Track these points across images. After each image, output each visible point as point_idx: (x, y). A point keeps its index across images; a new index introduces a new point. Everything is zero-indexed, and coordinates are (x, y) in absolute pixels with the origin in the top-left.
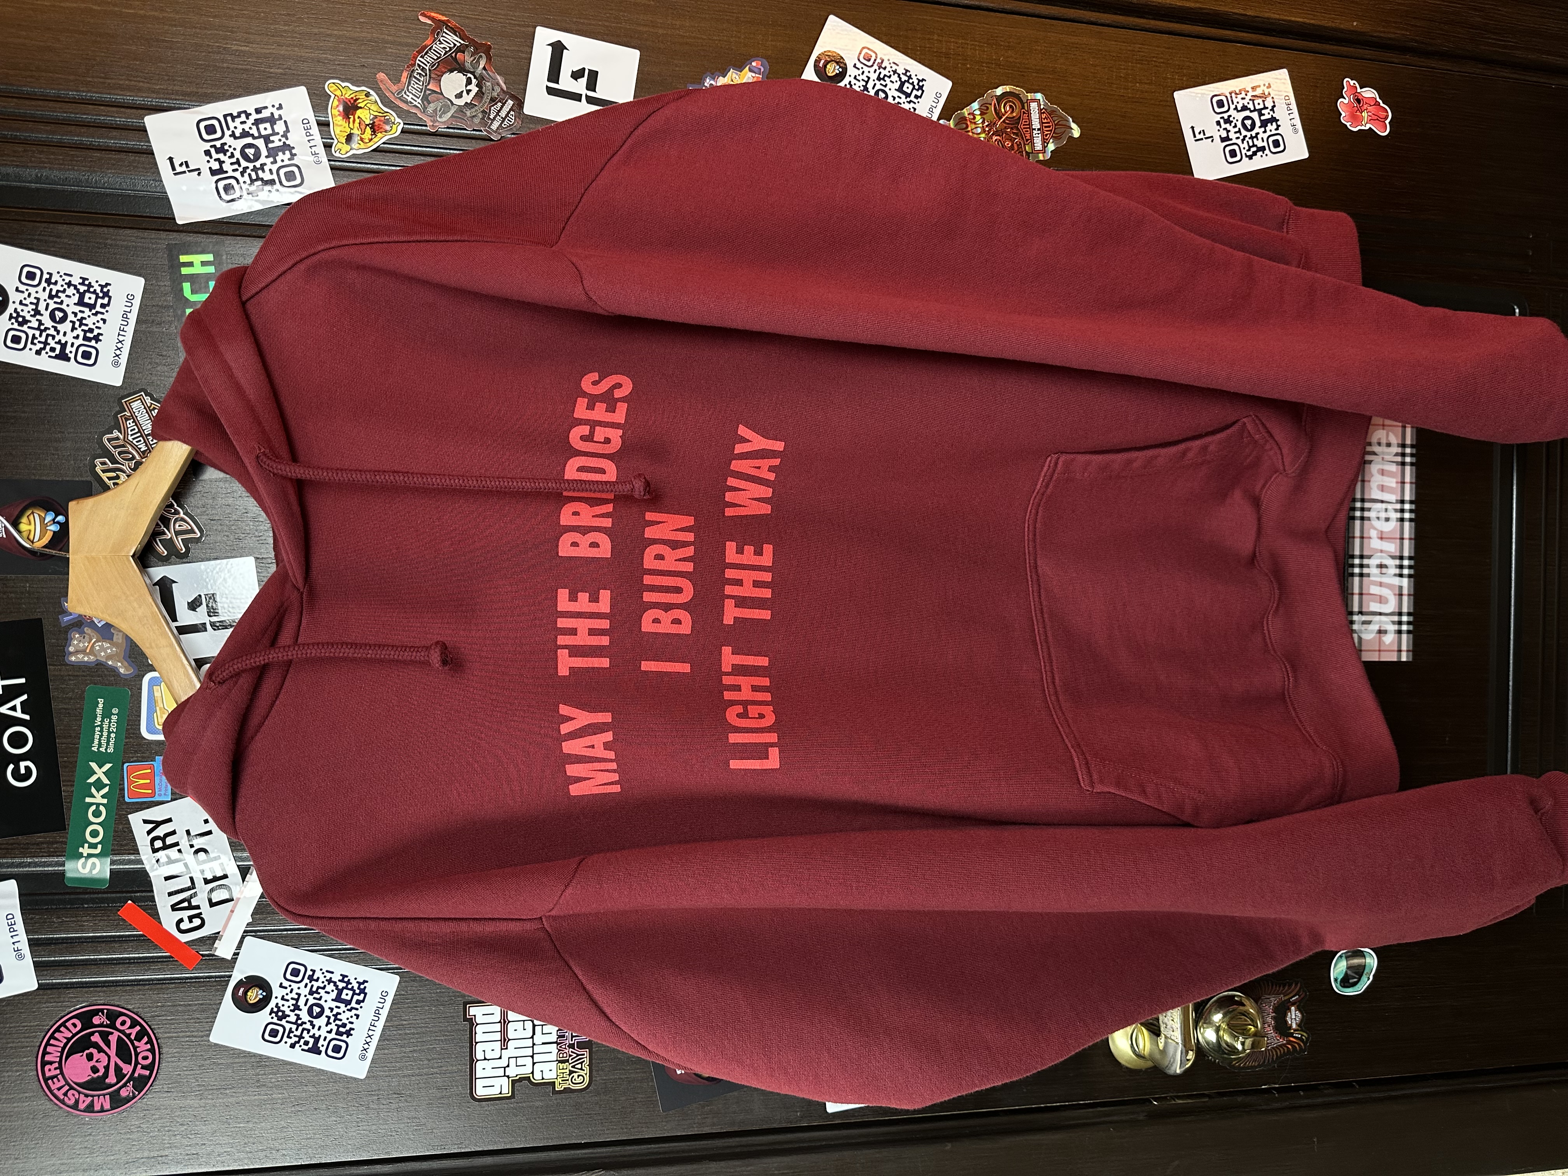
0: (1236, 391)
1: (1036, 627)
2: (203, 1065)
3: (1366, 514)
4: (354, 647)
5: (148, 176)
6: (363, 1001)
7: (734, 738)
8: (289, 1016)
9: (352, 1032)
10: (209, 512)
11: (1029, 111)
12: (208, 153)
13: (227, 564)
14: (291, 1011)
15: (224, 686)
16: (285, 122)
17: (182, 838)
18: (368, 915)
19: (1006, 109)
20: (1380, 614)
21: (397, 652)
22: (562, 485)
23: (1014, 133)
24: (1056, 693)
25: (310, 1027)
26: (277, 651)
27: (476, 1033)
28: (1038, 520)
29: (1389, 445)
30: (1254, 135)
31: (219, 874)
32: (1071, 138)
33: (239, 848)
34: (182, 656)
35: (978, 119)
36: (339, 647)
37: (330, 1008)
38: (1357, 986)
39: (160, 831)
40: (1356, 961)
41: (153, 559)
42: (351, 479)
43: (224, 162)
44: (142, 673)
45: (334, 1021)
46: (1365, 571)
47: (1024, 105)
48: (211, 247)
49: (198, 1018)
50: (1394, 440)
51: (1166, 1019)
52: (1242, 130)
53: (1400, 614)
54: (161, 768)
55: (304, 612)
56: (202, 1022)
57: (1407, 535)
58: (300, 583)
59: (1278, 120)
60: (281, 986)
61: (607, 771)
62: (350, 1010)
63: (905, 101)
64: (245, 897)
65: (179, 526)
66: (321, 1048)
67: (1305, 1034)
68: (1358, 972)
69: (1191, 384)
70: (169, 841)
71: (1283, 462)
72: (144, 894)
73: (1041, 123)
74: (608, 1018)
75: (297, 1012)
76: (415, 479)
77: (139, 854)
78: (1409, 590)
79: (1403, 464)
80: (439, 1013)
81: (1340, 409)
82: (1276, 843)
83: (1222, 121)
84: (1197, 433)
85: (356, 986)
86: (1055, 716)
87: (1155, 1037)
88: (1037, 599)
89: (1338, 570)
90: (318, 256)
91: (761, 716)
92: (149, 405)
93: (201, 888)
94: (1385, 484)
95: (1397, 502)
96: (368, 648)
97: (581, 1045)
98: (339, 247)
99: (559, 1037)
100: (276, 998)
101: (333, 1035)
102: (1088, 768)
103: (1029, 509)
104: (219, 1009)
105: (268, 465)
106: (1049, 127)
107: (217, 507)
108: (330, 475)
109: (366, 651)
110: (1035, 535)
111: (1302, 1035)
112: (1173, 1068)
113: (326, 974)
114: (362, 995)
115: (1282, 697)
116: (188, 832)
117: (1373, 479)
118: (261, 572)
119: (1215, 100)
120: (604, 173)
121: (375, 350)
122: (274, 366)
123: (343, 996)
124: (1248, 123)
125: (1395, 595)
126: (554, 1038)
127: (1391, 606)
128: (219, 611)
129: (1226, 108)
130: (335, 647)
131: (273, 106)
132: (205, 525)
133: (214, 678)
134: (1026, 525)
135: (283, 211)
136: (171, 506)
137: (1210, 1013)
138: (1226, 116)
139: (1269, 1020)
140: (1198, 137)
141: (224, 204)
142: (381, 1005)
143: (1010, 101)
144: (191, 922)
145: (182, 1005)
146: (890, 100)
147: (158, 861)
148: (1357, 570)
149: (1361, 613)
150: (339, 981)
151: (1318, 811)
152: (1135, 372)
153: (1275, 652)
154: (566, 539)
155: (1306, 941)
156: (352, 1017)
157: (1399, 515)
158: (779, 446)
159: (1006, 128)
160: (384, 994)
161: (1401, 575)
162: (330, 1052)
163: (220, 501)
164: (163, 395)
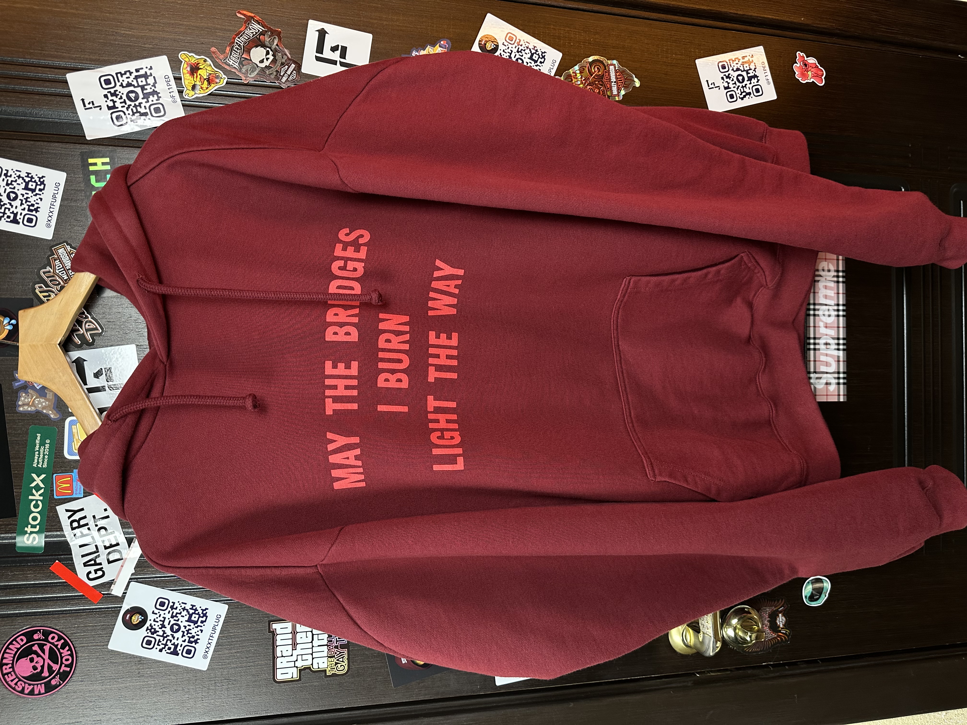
0: (736, 236)
1: (619, 382)
2: (104, 664)
3: (817, 313)
4: (198, 398)
5: (69, 110)
6: (205, 621)
7: (436, 452)
8: (158, 632)
9: (198, 641)
10: (107, 316)
11: (609, 71)
12: (106, 96)
13: (118, 349)
14: (159, 628)
15: (117, 422)
16: (154, 77)
17: (90, 521)
18: (208, 565)
19: (594, 70)
20: (827, 373)
21: (225, 400)
22: (327, 296)
23: (600, 84)
24: (632, 422)
25: (172, 639)
26: (150, 400)
27: (276, 640)
28: (619, 318)
29: (829, 271)
30: (744, 85)
31: (114, 543)
32: (635, 87)
33: (126, 526)
34: (90, 405)
35: (579, 76)
36: (189, 398)
37: (184, 626)
38: (819, 601)
39: (77, 517)
40: (818, 585)
41: (72, 346)
42: (196, 294)
43: (116, 102)
44: (65, 417)
45: (187, 634)
46: (817, 347)
47: (606, 68)
48: (108, 153)
49: (101, 634)
50: (832, 268)
51: (703, 622)
52: (737, 82)
53: (839, 373)
54: (77, 476)
55: (167, 377)
56: (103, 637)
57: (841, 325)
58: (165, 360)
59: (758, 77)
60: (153, 613)
61: (357, 473)
62: (197, 627)
63: (534, 65)
64: (130, 558)
65: (88, 326)
66: (179, 652)
67: (788, 631)
68: (818, 592)
69: (709, 232)
70: (82, 522)
71: (766, 280)
72: (66, 556)
73: (617, 78)
74: (359, 626)
75: (163, 629)
76: (236, 293)
77: (63, 531)
78: (843, 358)
79: (838, 282)
80: (253, 628)
81: (799, 246)
82: (767, 510)
83: (725, 77)
84: (714, 263)
85: (201, 612)
86: (631, 436)
87: (697, 634)
88: (619, 365)
89: (801, 345)
90: (175, 158)
91: (452, 438)
92: (69, 251)
93: (103, 552)
94: (827, 294)
95: (835, 305)
96: (207, 398)
97: (343, 647)
98: (188, 152)
99: (329, 641)
100: (150, 620)
101: (186, 643)
102: (653, 467)
103: (614, 310)
104: (114, 628)
105: (144, 286)
106: (621, 80)
107: (112, 314)
108: (183, 291)
109: (206, 400)
110: (617, 327)
111: (786, 631)
112: (708, 652)
113: (182, 604)
114: (205, 618)
115: (769, 422)
116: (94, 517)
117: (820, 292)
118: (140, 354)
119: (720, 64)
120: (351, 107)
121: (211, 215)
122: (148, 227)
123: (193, 618)
124: (740, 78)
125: (835, 361)
126: (325, 642)
127: (833, 368)
128: (114, 379)
129: (727, 69)
130: (186, 398)
131: (147, 68)
132: (104, 325)
133: (110, 418)
134: (612, 320)
135: (153, 131)
136: (83, 313)
137: (730, 619)
138: (727, 74)
139: (766, 622)
140: (711, 86)
141: (116, 127)
142: (216, 624)
143: (597, 65)
144: (96, 573)
145: (90, 626)
146: (525, 64)
147: (75, 535)
148: (812, 347)
149: (815, 372)
150: (190, 609)
151: (792, 491)
152: (676, 225)
153: (764, 395)
154: (330, 330)
155: (787, 572)
156: (198, 631)
157: (836, 313)
158: (461, 272)
159: (595, 81)
160: (218, 616)
161: (838, 349)
162: (184, 654)
163: (114, 310)
164: (78, 245)
